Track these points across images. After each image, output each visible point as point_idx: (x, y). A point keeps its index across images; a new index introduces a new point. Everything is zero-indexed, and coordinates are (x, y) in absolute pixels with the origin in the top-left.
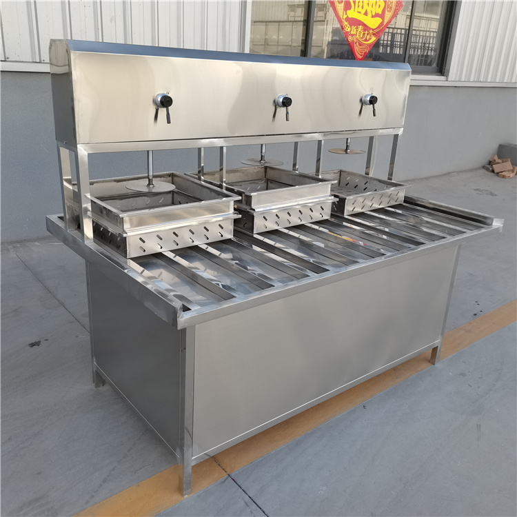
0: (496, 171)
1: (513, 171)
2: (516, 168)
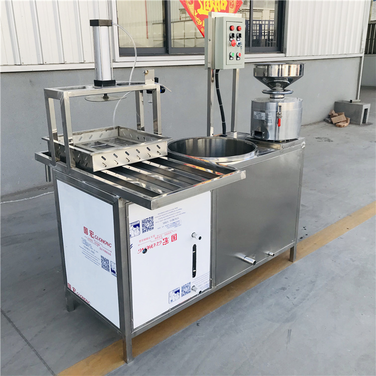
0: (334, 122)
1: (347, 122)
2: (349, 119)
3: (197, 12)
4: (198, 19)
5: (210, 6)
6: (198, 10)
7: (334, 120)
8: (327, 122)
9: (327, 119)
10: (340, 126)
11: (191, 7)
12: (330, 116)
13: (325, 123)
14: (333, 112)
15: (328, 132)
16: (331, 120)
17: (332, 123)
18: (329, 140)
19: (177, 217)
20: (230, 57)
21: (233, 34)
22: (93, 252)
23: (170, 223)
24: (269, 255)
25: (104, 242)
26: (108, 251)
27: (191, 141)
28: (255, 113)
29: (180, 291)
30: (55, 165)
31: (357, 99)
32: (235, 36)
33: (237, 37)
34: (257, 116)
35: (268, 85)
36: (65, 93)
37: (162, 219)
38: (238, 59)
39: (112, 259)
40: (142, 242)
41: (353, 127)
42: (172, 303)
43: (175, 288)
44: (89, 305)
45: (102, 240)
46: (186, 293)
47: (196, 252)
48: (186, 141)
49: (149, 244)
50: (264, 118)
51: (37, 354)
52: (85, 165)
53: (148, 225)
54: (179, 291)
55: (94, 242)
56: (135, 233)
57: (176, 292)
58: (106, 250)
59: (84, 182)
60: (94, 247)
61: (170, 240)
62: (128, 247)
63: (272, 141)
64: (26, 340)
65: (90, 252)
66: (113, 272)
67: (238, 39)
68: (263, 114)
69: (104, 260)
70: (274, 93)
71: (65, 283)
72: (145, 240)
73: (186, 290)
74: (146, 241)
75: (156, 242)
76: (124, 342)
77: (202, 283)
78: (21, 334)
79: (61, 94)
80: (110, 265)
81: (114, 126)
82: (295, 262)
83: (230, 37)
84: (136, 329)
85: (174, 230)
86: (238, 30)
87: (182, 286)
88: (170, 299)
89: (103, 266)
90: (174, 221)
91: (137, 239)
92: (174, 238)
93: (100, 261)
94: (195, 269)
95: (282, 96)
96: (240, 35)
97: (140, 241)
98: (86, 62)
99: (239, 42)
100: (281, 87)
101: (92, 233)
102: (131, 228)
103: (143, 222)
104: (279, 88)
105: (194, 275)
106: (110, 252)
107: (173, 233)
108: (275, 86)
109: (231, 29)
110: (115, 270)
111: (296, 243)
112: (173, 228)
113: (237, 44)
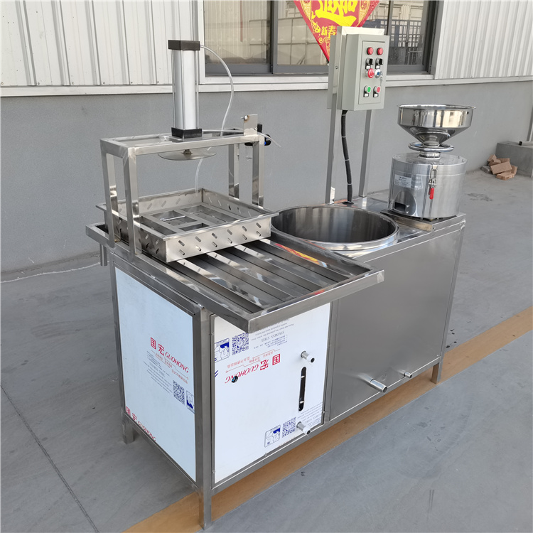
0: (494, 173)
1: (512, 172)
2: (516, 168)
3: (314, 14)
4: (315, 24)
5: (333, 6)
6: (316, 11)
7: (495, 169)
8: (485, 171)
9: (486, 167)
10: (502, 178)
11: (307, 8)
12: (489, 164)
13: (481, 172)
14: (494, 158)
15: (486, 185)
16: (490, 169)
17: (491, 173)
18: (487, 199)
19: (282, 330)
20: (365, 92)
21: (371, 61)
22: (163, 374)
23: (271, 339)
24: (405, 375)
25: (178, 363)
26: (183, 377)
27: (303, 210)
28: (397, 177)
29: (281, 430)
30: (113, 247)
31: (528, 140)
32: (374, 62)
33: (377, 64)
34: (400, 181)
35: (417, 136)
36: (130, 149)
37: (260, 335)
38: (376, 95)
39: (189, 388)
40: (231, 368)
41: (521, 179)
42: (270, 446)
43: (274, 426)
44: (154, 441)
45: (175, 361)
46: (289, 432)
47: (305, 378)
48: (297, 210)
49: (241, 369)
50: (409, 186)
51: (81, 507)
52: (154, 251)
53: (241, 344)
54: (279, 430)
55: (164, 360)
56: (223, 356)
57: (275, 432)
58: (181, 375)
59: (154, 278)
60: (164, 366)
61: (270, 363)
62: (212, 375)
63: (418, 219)
64: (67, 485)
65: (158, 372)
66: (190, 405)
67: (378, 67)
68: (409, 180)
69: (177, 387)
70: (426, 149)
71: (122, 406)
72: (235, 364)
73: (289, 428)
74: (238, 365)
75: (250, 367)
76: (201, 501)
77: (312, 416)
78: (60, 475)
79: (125, 151)
80: (185, 396)
81: (196, 188)
82: (440, 384)
83: (367, 64)
84: (218, 483)
85: (276, 349)
86: (378, 53)
87: (284, 422)
88: (267, 441)
89: (176, 395)
90: (277, 337)
91: (224, 364)
92: (276, 360)
93: (172, 388)
94: (303, 400)
95: (437, 155)
96: (381, 61)
97: (229, 366)
98: (160, 83)
99: (379, 71)
100: (437, 141)
101: (161, 349)
102: (217, 349)
103: (234, 340)
104: (434, 143)
105: (301, 407)
106: (186, 379)
107: (275, 354)
108: (428, 139)
109: (368, 53)
110: (193, 404)
111: (442, 358)
112: (275, 347)
113: (376, 74)
